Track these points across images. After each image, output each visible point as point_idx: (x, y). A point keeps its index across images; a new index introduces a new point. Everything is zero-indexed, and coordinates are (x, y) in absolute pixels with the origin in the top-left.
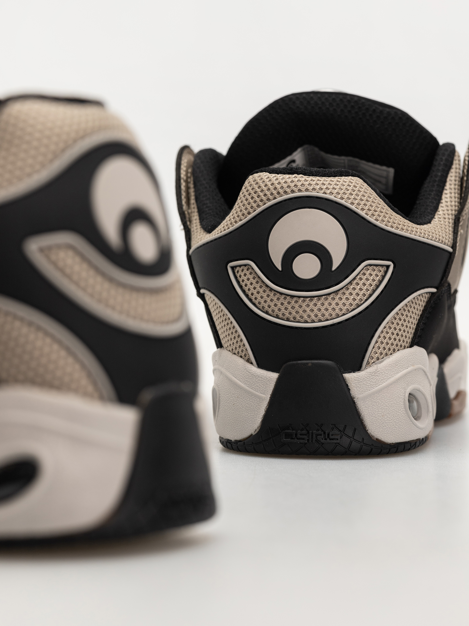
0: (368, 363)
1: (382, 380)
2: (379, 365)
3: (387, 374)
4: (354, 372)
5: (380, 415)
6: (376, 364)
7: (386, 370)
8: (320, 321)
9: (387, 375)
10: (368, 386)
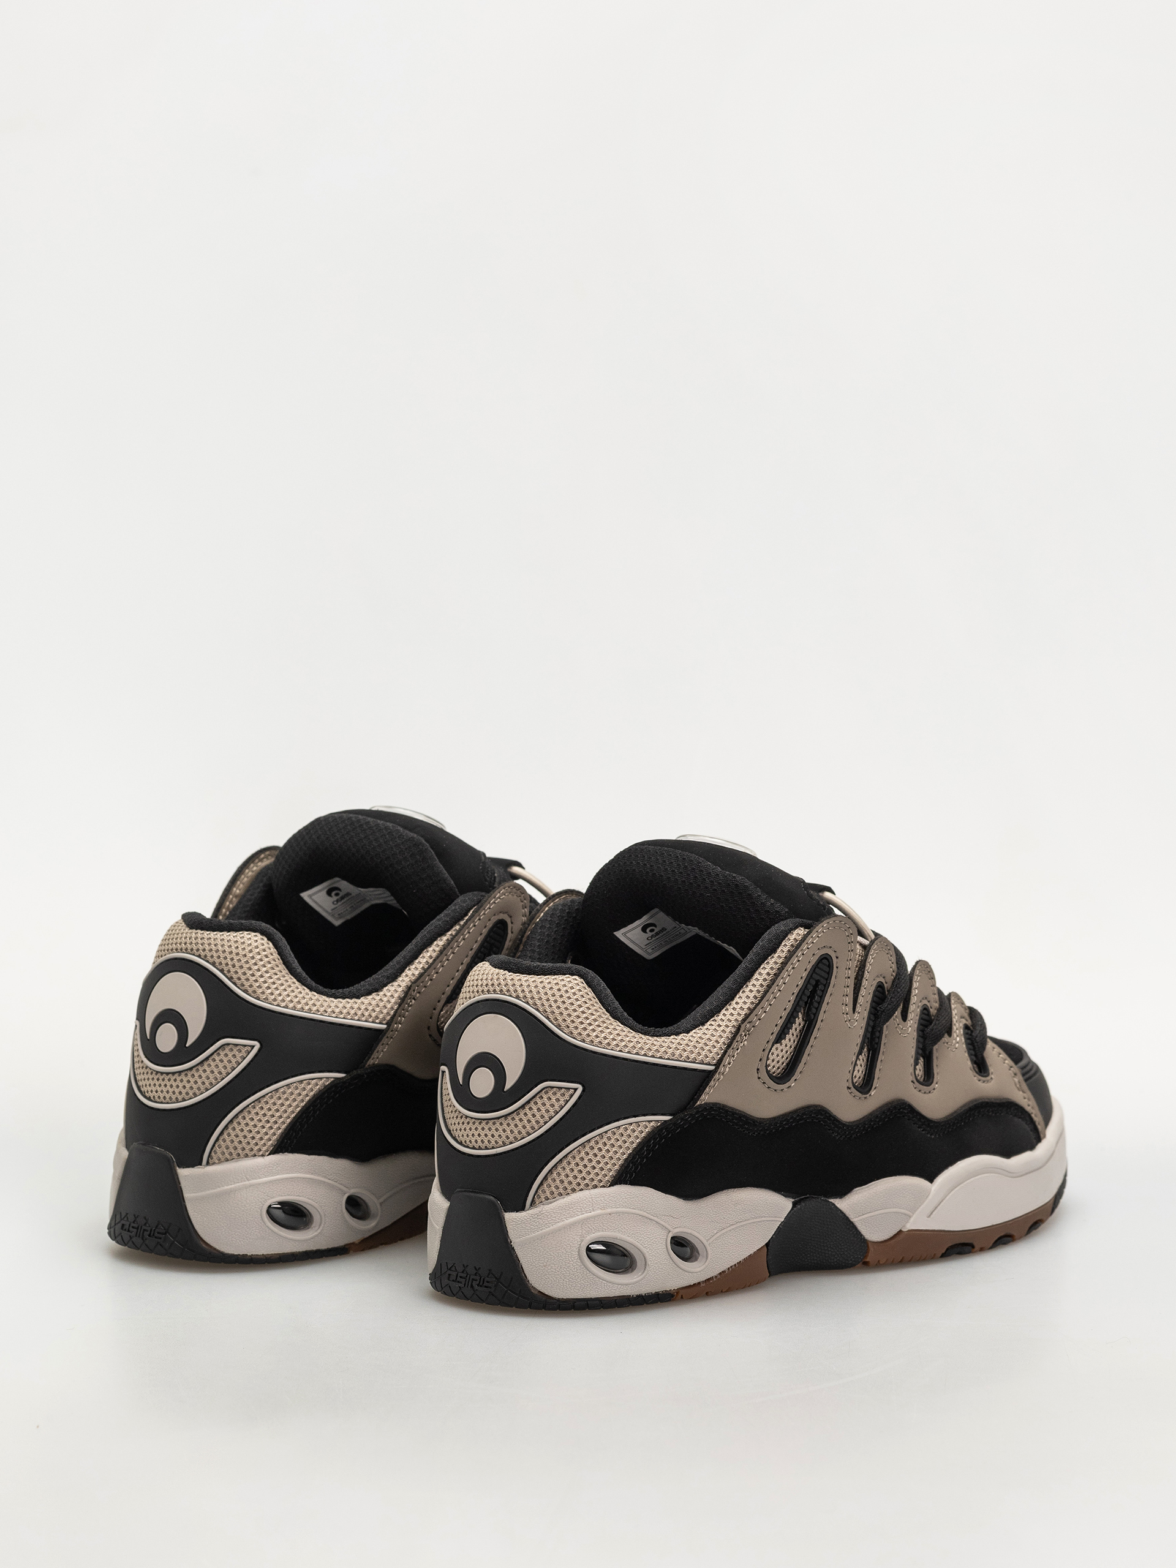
0: (533, 1203)
1: (546, 1224)
2: (545, 1207)
3: (555, 1217)
4: (517, 1212)
5: (542, 1265)
6: (543, 1205)
7: (554, 1213)
8: (486, 1148)
9: (554, 1219)
10: (528, 1229)
